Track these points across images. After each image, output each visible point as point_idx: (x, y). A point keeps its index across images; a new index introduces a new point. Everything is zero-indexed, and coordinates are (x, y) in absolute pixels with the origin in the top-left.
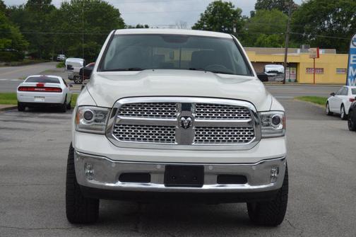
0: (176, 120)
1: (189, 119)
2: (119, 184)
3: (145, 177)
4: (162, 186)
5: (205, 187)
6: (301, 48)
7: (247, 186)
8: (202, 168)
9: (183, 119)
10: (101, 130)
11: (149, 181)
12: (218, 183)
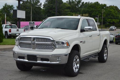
1: (34, 42)
2: (18, 59)
7: (49, 62)
8: (36, 56)
12: (41, 61)
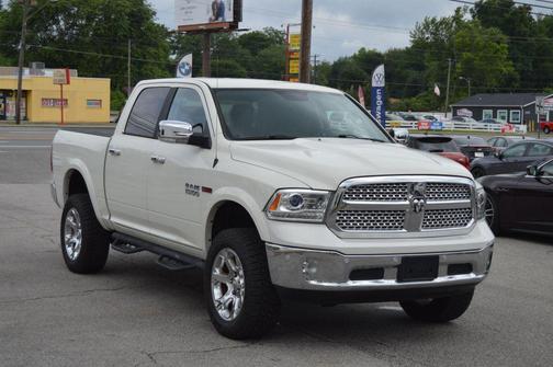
0: (407, 202)
1: (422, 201)
2: (351, 283)
3: (377, 273)
4: (392, 282)
5: (439, 280)
6: (31, 67)
7: (473, 276)
8: (437, 257)
9: (416, 201)
10: (315, 217)
11: (382, 278)
